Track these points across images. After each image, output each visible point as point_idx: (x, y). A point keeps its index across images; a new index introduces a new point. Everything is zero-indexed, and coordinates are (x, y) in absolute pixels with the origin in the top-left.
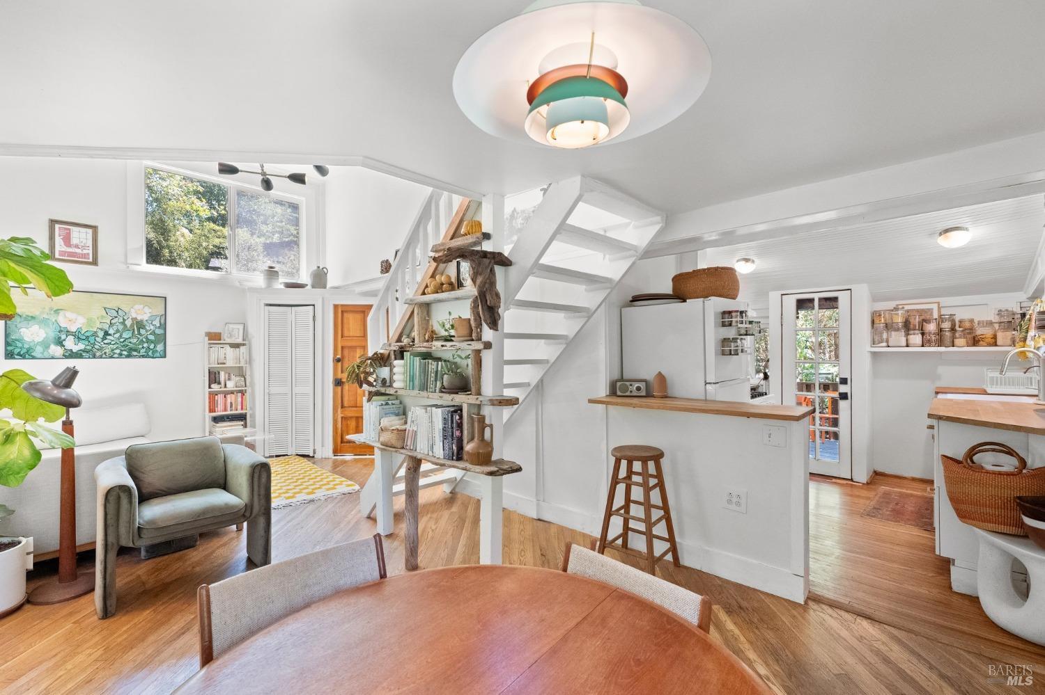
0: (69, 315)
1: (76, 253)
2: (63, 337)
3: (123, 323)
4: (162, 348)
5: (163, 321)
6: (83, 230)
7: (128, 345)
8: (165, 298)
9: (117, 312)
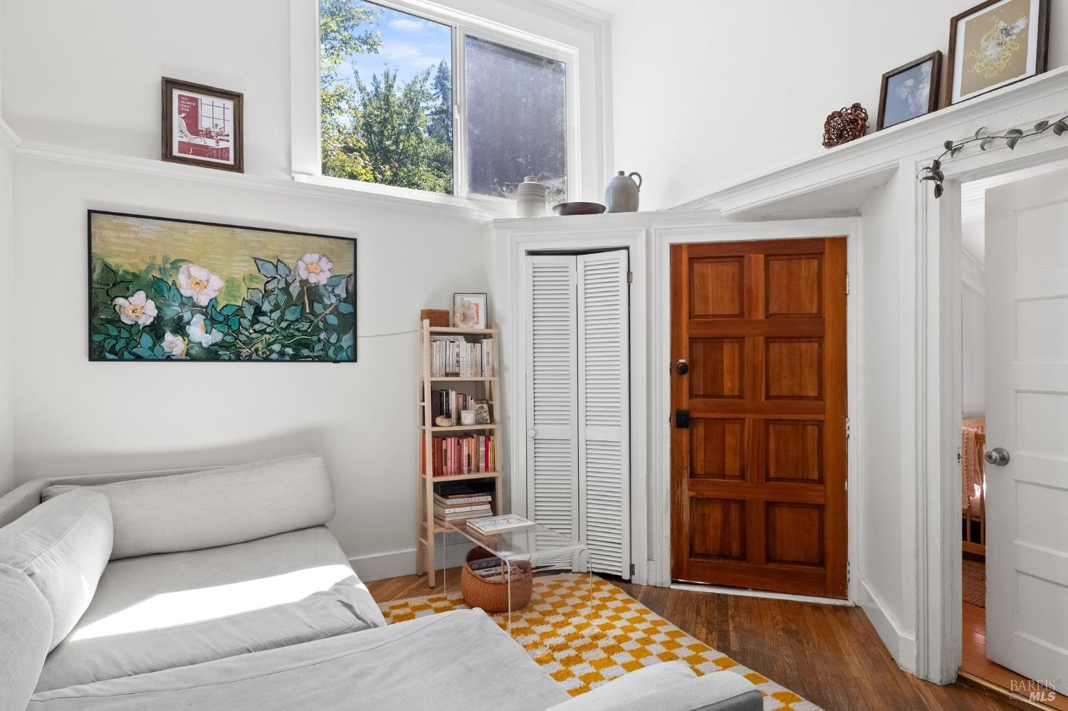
0: (198, 272)
1: (207, 147)
2: (187, 316)
3: (286, 290)
4: (350, 343)
5: (350, 288)
6: (219, 102)
7: (294, 336)
8: (355, 240)
9: (276, 267)
